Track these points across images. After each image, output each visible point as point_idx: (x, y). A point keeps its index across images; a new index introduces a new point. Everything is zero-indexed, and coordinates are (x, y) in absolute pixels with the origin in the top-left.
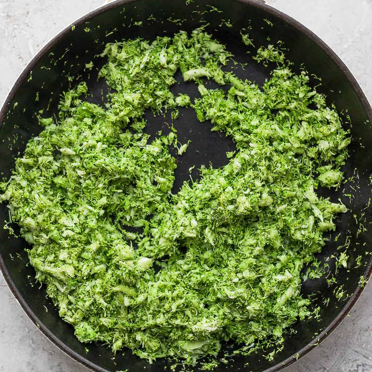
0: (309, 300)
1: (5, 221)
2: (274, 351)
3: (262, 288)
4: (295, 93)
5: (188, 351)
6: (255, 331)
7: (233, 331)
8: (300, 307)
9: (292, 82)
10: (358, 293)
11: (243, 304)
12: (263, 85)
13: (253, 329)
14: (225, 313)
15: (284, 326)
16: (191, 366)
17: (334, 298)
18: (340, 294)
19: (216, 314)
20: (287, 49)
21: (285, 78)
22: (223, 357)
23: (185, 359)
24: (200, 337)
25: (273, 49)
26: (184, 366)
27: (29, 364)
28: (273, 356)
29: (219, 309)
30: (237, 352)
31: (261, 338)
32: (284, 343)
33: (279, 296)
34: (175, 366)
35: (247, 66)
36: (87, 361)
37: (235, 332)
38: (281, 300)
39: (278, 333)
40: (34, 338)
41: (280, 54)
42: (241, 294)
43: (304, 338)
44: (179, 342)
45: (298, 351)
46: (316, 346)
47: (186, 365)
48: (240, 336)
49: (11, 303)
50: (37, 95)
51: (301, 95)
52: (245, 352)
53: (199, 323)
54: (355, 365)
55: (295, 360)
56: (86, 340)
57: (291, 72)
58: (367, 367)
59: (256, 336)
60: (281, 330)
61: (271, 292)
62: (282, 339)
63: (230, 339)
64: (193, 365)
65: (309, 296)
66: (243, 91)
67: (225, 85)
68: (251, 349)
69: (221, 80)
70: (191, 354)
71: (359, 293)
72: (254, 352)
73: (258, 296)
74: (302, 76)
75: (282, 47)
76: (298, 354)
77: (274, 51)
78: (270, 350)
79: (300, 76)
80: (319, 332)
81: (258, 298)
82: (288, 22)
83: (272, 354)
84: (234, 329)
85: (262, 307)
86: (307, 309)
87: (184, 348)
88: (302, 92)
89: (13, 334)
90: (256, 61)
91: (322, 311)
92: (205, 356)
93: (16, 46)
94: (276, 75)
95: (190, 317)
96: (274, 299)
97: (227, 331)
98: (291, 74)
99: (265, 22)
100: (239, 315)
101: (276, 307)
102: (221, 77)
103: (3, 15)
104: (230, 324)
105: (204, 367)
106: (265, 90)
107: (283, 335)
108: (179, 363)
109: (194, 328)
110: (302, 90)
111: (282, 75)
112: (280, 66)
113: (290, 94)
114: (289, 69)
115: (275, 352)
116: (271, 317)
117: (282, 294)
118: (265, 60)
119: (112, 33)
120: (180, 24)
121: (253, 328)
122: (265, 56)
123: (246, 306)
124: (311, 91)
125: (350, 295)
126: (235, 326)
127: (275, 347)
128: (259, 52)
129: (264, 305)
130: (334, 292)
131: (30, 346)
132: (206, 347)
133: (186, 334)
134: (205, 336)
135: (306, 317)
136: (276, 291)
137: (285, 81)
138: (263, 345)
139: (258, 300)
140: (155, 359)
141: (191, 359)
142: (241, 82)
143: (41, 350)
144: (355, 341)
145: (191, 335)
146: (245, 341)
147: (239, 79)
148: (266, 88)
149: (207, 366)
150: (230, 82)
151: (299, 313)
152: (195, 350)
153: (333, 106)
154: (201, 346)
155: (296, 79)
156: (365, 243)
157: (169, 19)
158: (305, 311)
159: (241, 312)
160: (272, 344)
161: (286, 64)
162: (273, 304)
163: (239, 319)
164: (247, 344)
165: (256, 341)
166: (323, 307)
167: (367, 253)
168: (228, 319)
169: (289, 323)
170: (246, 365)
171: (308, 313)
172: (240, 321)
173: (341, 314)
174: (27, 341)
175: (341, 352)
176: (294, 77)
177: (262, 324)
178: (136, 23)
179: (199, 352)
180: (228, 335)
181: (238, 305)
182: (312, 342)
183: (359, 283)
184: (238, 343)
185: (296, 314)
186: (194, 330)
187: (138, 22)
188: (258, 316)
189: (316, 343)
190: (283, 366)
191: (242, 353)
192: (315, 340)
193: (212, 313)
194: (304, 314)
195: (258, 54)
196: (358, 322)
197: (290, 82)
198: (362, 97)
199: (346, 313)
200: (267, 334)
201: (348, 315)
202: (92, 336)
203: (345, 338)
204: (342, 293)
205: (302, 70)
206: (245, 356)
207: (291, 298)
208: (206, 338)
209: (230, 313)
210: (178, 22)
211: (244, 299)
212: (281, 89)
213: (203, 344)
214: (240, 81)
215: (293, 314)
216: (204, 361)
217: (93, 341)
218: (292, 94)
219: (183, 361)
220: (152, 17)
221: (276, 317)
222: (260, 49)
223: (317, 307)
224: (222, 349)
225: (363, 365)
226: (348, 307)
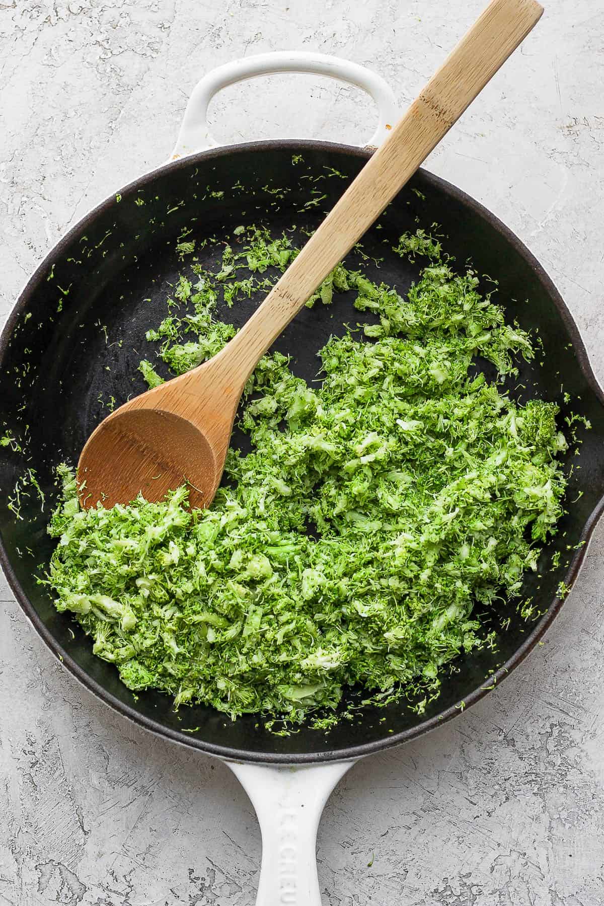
0: (478, 622)
1: (9, 497)
2: (425, 700)
3: (410, 604)
4: (457, 304)
5: (294, 700)
6: (396, 669)
7: (361, 670)
8: (465, 632)
9: (453, 287)
10: (555, 608)
11: (380, 628)
12: (409, 292)
13: (393, 666)
14: (350, 640)
15: (440, 662)
16: (296, 723)
17: (517, 618)
18: (527, 610)
19: (337, 642)
20: (446, 235)
21: (442, 281)
22: (346, 710)
23: (288, 713)
24: (313, 677)
25: (424, 235)
26: (285, 723)
27: (41, 723)
28: (424, 707)
29: (340, 634)
30: (367, 702)
31: (404, 680)
32: (440, 688)
33: (437, 617)
34: (272, 723)
35: (384, 261)
36: (137, 715)
37: (364, 670)
38: (438, 624)
39: (430, 672)
40: (50, 683)
41: (434, 243)
42: (379, 612)
43: (471, 680)
44: (279, 687)
45: (464, 698)
46: (491, 690)
47: (288, 723)
48: (372, 677)
49: (13, 628)
50: (61, 302)
51: (467, 307)
52: (379, 701)
53: (310, 656)
54: (548, 725)
55: (458, 711)
56: (138, 686)
57: (451, 271)
58: (566, 728)
59: (397, 677)
60: (436, 668)
61: (425, 611)
62: (437, 681)
63: (357, 683)
64: (300, 723)
65: (478, 616)
66: (376, 300)
67: (349, 290)
68: (389, 698)
69: (343, 282)
70: (297, 705)
71: (557, 608)
72: (394, 701)
73: (402, 617)
74: (467, 278)
75: (439, 232)
76: (463, 702)
77: (425, 238)
78: (419, 698)
79: (465, 278)
80: (496, 669)
81: (402, 619)
82: (450, 192)
83: (422, 704)
84: (363, 666)
85: (409, 634)
86: (475, 636)
87: (287, 696)
88: (468, 301)
89: (17, 677)
90: (398, 254)
91: (499, 637)
92: (317, 708)
93: (24, 228)
94: (428, 276)
95: (299, 648)
96: (427, 623)
97: (351, 670)
98: (450, 275)
99: (414, 192)
100: (371, 644)
101: (430, 634)
102: (343, 278)
103: (6, 181)
104: (357, 659)
105: (316, 725)
106: (411, 299)
107: (439, 676)
108: (277, 718)
109: (304, 664)
110: (468, 299)
111: (437, 276)
112: (435, 263)
113: (449, 304)
114: (448, 267)
115: (428, 700)
116: (421, 650)
117: (440, 615)
118: (411, 252)
119: (176, 208)
120: (282, 196)
121: (392, 664)
122: (412, 246)
123: (384, 632)
124: (482, 300)
125: (543, 611)
126: (363, 661)
127: (427, 694)
128: (402, 240)
129: (411, 631)
130: (518, 608)
131: (44, 695)
132: (320, 694)
133: (291, 674)
134: (321, 678)
135: (475, 648)
136: (431, 609)
137: (442, 284)
138: (407, 691)
139: (402, 623)
140: (241, 715)
141: (297, 713)
142: (375, 286)
143: (60, 701)
144: (547, 687)
145: (298, 675)
146: (380, 685)
147: (371, 281)
148: (413, 296)
149: (321, 724)
150: (357, 287)
151: (463, 641)
152: (303, 698)
153: (516, 323)
154: (313, 693)
155: (459, 283)
156: (565, 533)
157: (265, 189)
158: (472, 639)
159: (374, 640)
160: (421, 689)
161: (444, 259)
162: (426, 629)
163: (369, 650)
164: (383, 690)
165: (396, 685)
166: (500, 632)
167: (569, 547)
168: (354, 650)
169: (448, 657)
170: (382, 722)
171: (478, 642)
172: (372, 655)
173: (530, 640)
174: (39, 688)
175: (526, 704)
176: (456, 279)
177: (407, 659)
178: (214, 194)
179: (309, 702)
180: (353, 676)
181: (372, 628)
182: (485, 684)
183: (557, 593)
184: (368, 688)
185: (459, 644)
186: (304, 667)
187: (217, 191)
188: (401, 647)
189: (491, 686)
190: (441, 722)
191: (376, 704)
192: (490, 681)
193: (330, 642)
194: (471, 644)
195: (400, 244)
196: (552, 659)
197: (450, 287)
198: (562, 308)
199: (537, 639)
200: (414, 675)
201: (540, 643)
202: (146, 679)
203: (532, 683)
204: (531, 609)
205: (468, 268)
206: (379, 708)
207: (454, 622)
208: (321, 679)
209: (357, 641)
210: (279, 193)
211: (383, 621)
212: (436, 298)
213: (316, 691)
214: (373, 284)
215: (455, 643)
216: (316, 715)
217: (149, 688)
218: (452, 305)
219: (283, 717)
220: (238, 186)
221: (429, 649)
222: (404, 236)
223: (491, 632)
224: (343, 698)
225: (561, 725)
226: (540, 629)
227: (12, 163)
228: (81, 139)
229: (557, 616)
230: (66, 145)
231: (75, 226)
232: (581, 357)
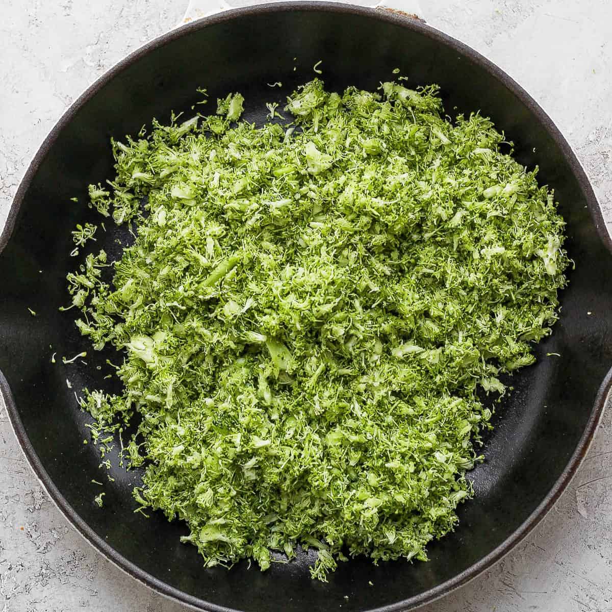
226: (556, 491)
227: (98, 46)
228: (166, 18)
229: (573, 477)
230: (151, 25)
231: (88, 90)
232: (595, 216)
